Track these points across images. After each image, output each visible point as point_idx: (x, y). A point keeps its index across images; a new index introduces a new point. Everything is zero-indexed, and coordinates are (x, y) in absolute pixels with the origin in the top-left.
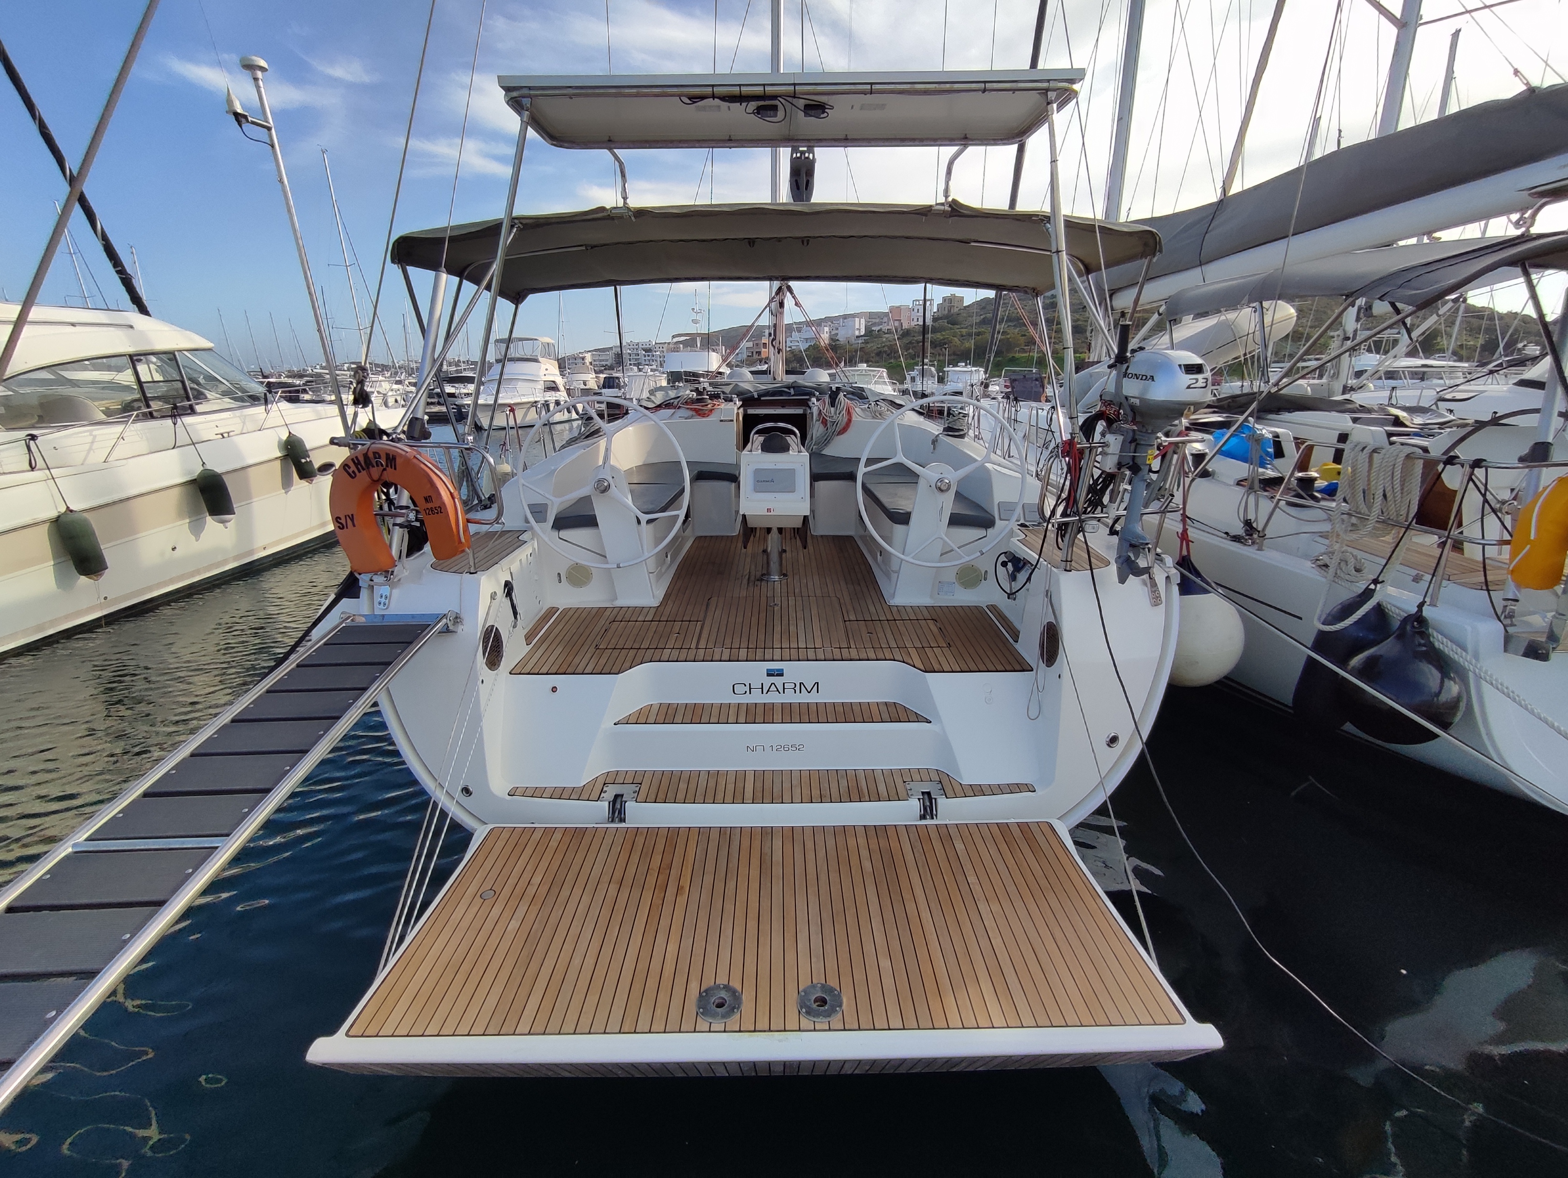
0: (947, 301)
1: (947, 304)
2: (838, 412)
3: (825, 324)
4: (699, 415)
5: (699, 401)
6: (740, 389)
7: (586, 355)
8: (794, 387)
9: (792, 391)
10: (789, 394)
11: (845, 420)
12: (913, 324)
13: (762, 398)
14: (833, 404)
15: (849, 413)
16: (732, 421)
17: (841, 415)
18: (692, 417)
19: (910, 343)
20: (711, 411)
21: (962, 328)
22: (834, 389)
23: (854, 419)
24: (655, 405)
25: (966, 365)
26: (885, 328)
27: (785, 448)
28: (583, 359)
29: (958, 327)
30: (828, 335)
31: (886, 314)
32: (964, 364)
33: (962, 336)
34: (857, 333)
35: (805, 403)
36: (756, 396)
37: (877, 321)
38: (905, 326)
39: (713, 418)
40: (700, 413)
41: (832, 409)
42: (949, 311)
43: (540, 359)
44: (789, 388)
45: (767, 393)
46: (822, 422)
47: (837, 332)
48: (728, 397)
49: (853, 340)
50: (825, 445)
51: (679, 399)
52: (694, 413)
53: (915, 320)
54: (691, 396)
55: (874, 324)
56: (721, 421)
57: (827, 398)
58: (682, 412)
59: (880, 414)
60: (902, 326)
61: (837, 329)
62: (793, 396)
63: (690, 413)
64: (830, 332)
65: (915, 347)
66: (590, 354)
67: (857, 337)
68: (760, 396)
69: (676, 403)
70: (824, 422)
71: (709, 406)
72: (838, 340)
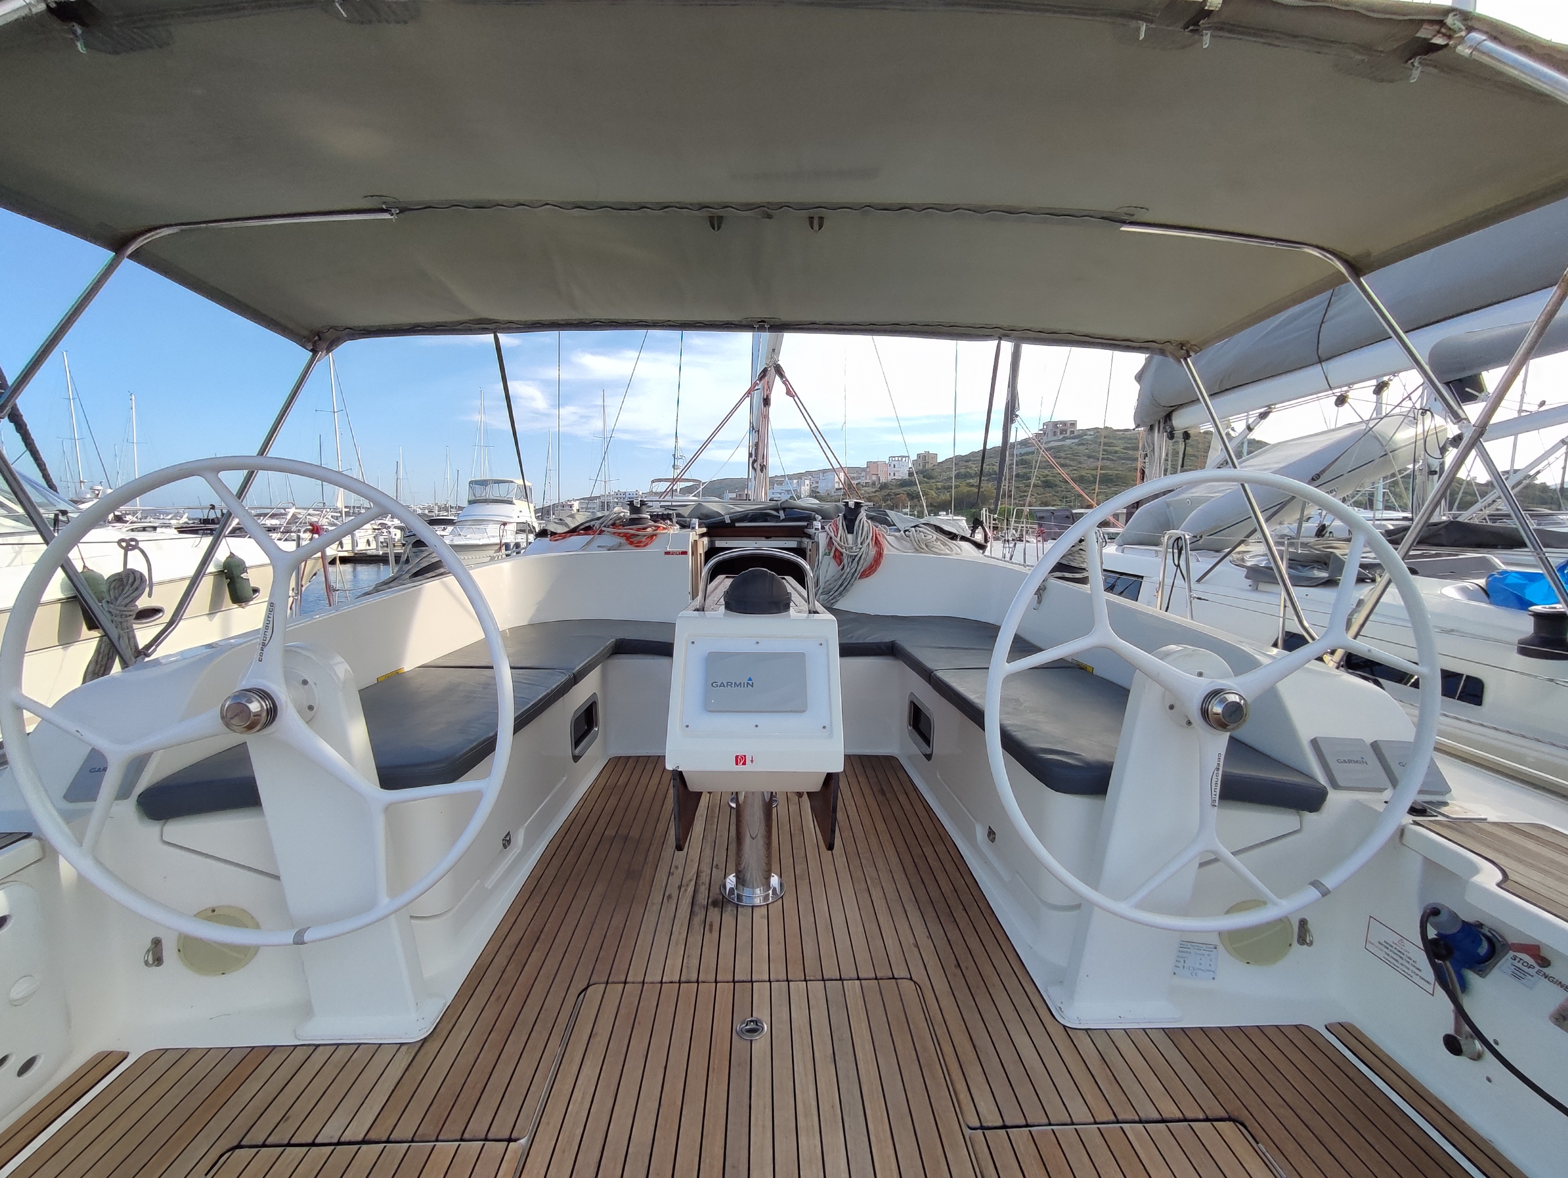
0: (921, 457)
1: (921, 461)
2: (859, 542)
3: (805, 477)
4: (631, 543)
5: (633, 522)
6: (705, 511)
7: (574, 503)
8: (784, 509)
9: (782, 515)
10: (778, 518)
11: (873, 552)
12: (890, 478)
13: (737, 525)
14: (850, 529)
15: (877, 543)
16: (685, 553)
17: (865, 545)
18: (619, 547)
19: (889, 495)
20: (652, 537)
21: (938, 482)
22: (851, 504)
23: (885, 552)
24: (566, 530)
25: (947, 514)
26: (863, 481)
27: (780, 605)
28: (571, 507)
29: (934, 481)
30: (808, 488)
31: (863, 469)
32: (945, 513)
33: (938, 489)
34: (836, 486)
35: (800, 533)
36: (728, 521)
37: (855, 475)
38: (883, 480)
39: (654, 549)
40: (632, 541)
41: (850, 536)
42: (924, 466)
43: (515, 501)
44: (777, 510)
45: (744, 517)
46: (835, 557)
47: (817, 485)
48: (685, 521)
49: (833, 493)
50: (840, 594)
51: (601, 521)
52: (623, 540)
53: (892, 474)
54: (622, 514)
55: (853, 478)
56: (667, 553)
57: (840, 521)
58: (607, 539)
59: (927, 546)
60: (879, 480)
61: (817, 483)
62: (783, 521)
63: (617, 540)
64: (811, 485)
65: (892, 498)
66: (578, 502)
67: (837, 489)
68: (734, 521)
69: (597, 526)
70: (838, 557)
71: (649, 529)
72: (818, 492)
